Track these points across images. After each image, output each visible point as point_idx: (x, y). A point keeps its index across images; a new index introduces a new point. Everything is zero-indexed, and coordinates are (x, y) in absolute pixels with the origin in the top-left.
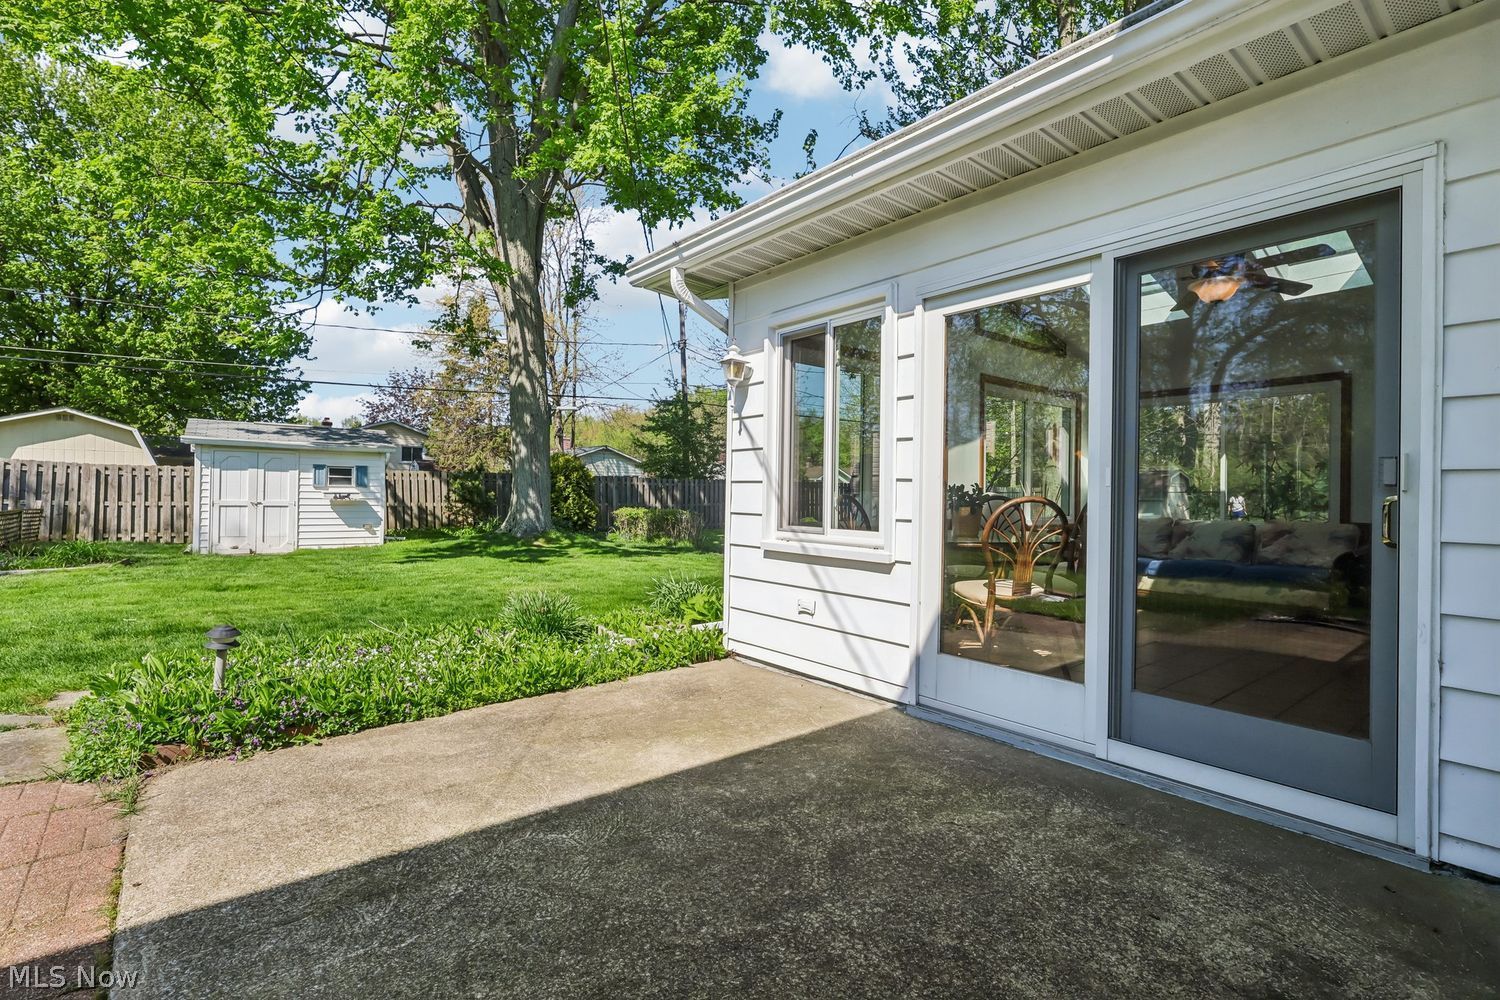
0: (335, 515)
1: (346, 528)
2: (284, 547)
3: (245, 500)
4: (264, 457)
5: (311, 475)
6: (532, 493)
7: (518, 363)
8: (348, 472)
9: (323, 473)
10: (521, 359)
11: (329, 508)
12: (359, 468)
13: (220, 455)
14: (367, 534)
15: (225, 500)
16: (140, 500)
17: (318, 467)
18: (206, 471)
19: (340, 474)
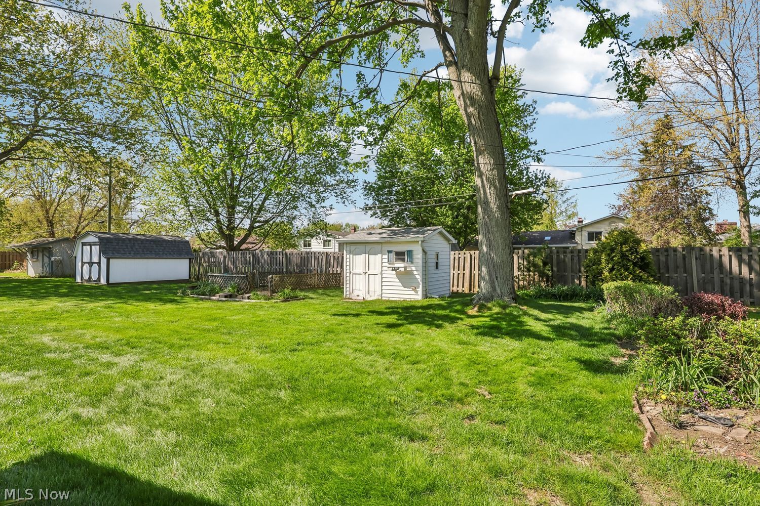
0: (397, 280)
1: (402, 288)
2: (375, 297)
3: (361, 270)
4: (368, 247)
5: (387, 256)
8: (403, 254)
9: (391, 255)
11: (395, 276)
12: (408, 251)
14: (413, 292)
15: (355, 272)
17: (389, 252)
18: (348, 256)
19: (400, 256)
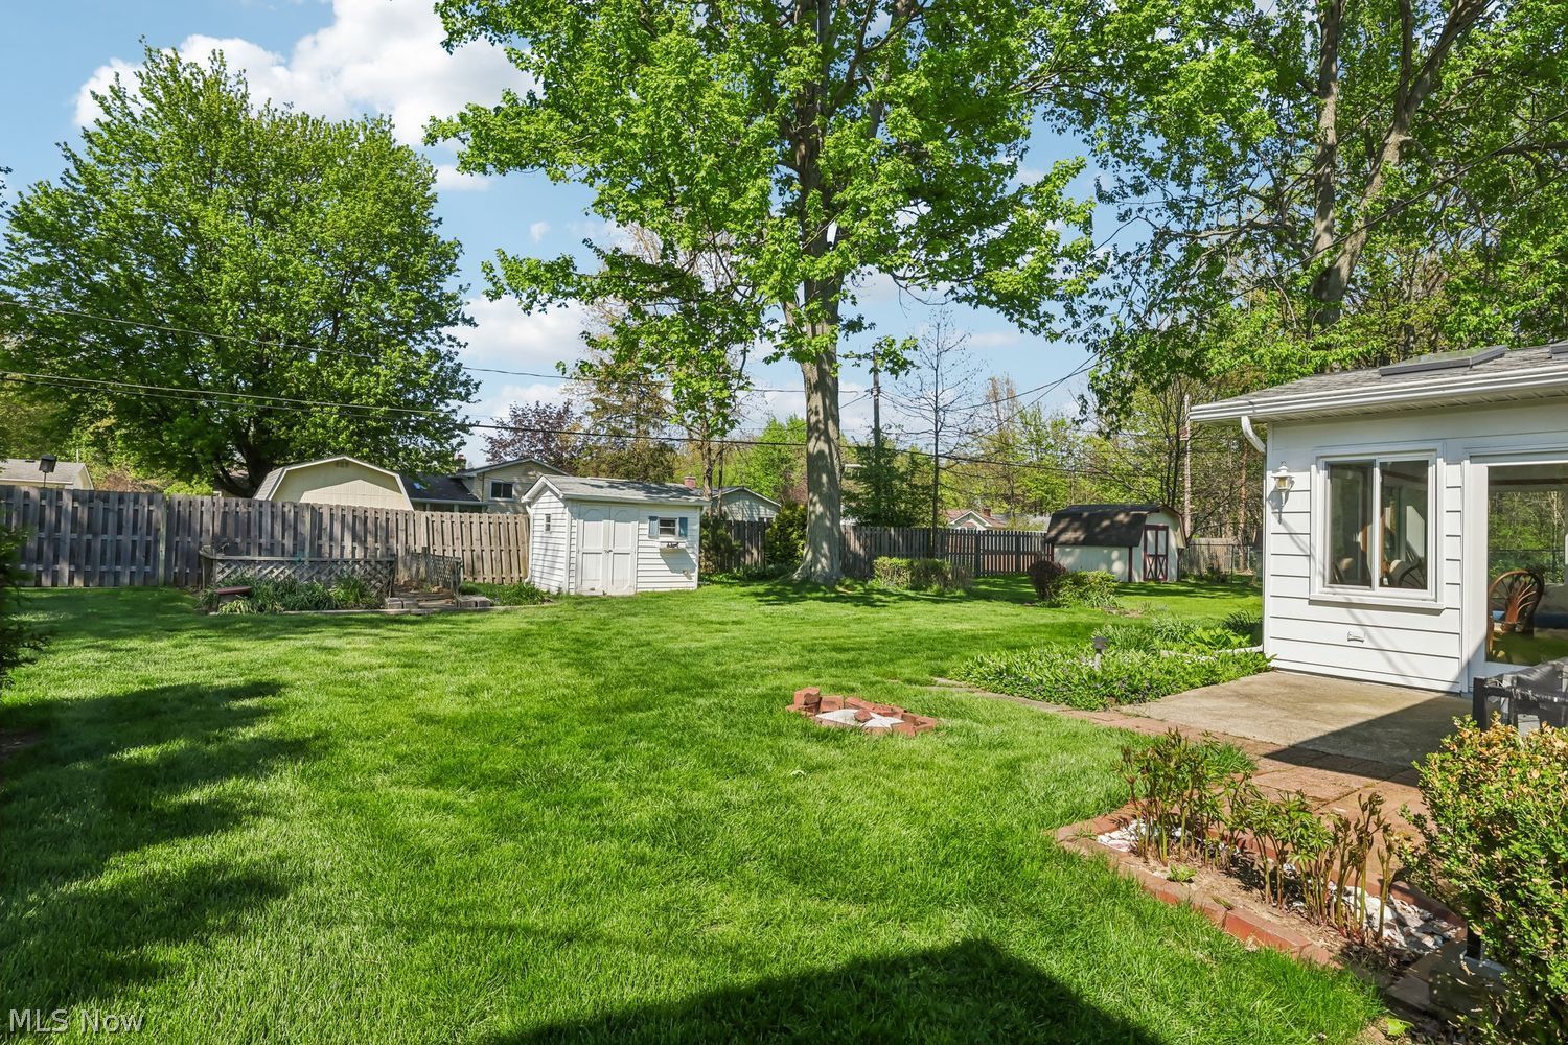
0: (664, 562)
1: (670, 573)
2: (625, 590)
3: (600, 547)
4: (615, 509)
5: (647, 526)
6: (825, 545)
7: (818, 430)
8: (671, 522)
9: (656, 523)
10: (821, 427)
11: (660, 556)
12: (681, 520)
13: (585, 508)
14: (685, 579)
15: (588, 548)
16: (458, 543)
17: (652, 519)
18: (575, 522)
19: (668, 525)
